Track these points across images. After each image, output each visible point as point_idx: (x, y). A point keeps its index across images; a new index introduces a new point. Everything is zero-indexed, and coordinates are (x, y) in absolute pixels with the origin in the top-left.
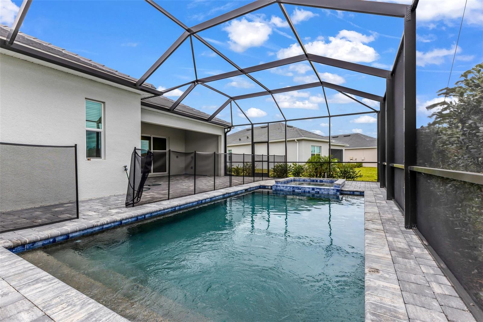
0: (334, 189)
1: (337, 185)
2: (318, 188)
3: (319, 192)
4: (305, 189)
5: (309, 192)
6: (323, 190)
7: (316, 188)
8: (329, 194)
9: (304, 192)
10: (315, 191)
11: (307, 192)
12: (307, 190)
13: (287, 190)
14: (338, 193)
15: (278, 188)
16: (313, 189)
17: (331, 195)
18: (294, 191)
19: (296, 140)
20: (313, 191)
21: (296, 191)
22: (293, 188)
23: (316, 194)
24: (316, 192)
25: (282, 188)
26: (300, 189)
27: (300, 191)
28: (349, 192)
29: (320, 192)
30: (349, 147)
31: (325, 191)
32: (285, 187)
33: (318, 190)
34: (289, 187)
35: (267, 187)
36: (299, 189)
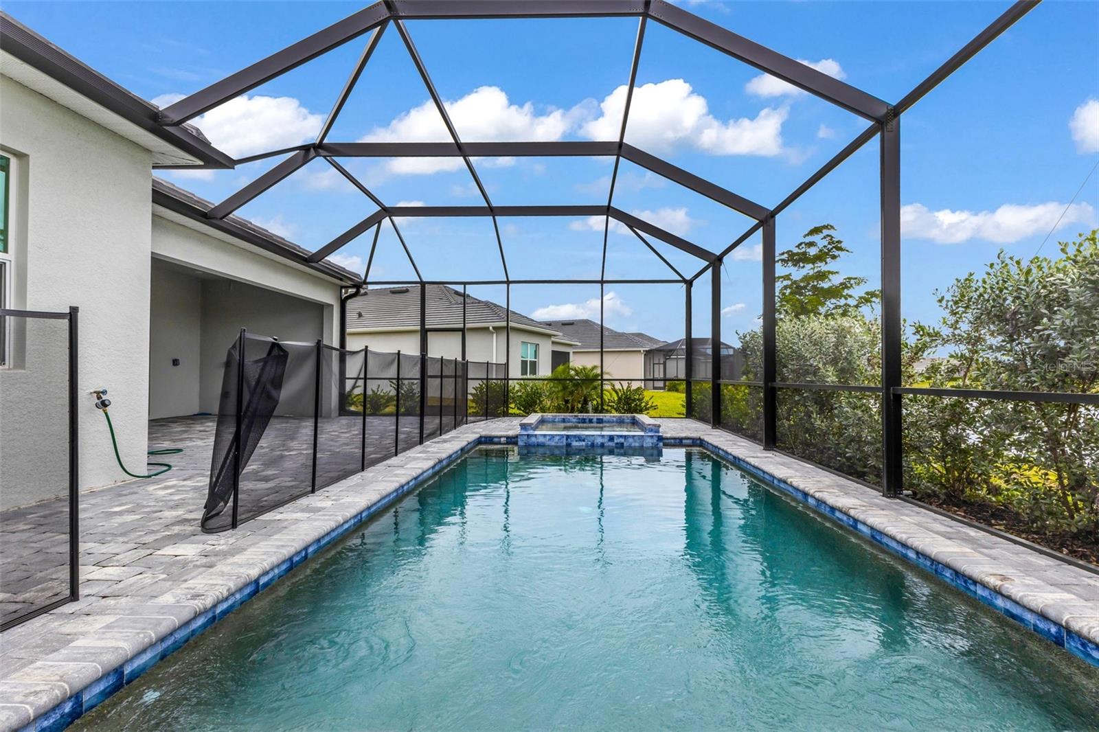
0: (652, 436)
1: (653, 428)
2: (621, 436)
3: (623, 444)
4: (593, 438)
5: (602, 445)
6: (631, 440)
7: (617, 436)
8: (643, 446)
9: (593, 445)
10: (616, 441)
11: (597, 446)
12: (599, 441)
13: (553, 444)
14: (661, 444)
15: (533, 439)
16: (611, 438)
17: (647, 448)
18: (569, 445)
19: (491, 328)
20: (611, 444)
21: (575, 444)
22: (567, 439)
23: (617, 448)
24: (617, 443)
25: (541, 440)
26: (584, 441)
27: (584, 443)
28: (672, 441)
29: (625, 444)
30: (581, 347)
31: (635, 442)
32: (548, 438)
33: (622, 440)
34: (558, 438)
35: (496, 440)
36: (580, 440)
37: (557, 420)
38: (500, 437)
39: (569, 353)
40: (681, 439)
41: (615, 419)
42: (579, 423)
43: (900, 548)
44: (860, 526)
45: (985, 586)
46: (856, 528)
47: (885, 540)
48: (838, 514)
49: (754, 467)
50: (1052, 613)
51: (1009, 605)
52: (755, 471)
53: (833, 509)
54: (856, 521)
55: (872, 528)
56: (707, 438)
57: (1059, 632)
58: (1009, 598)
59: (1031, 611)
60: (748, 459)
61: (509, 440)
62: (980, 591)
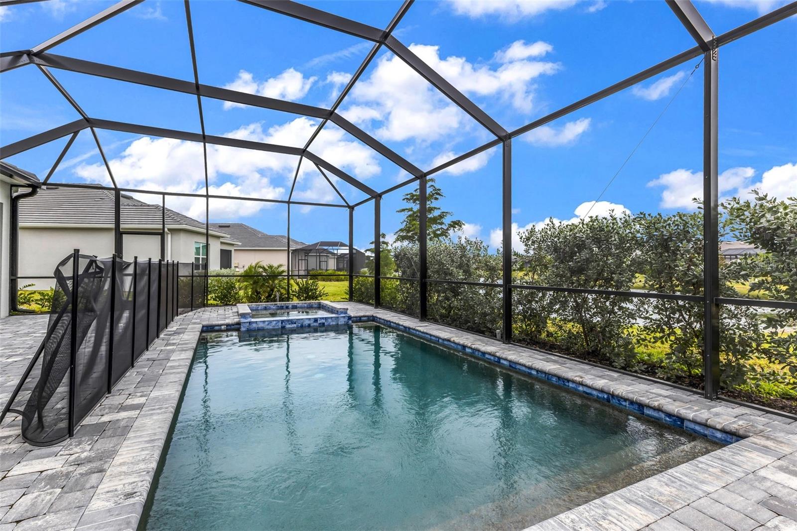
0: (344, 317)
1: (343, 311)
2: (323, 318)
3: (324, 324)
4: (302, 321)
5: (309, 326)
6: (330, 320)
7: (320, 318)
8: (338, 324)
9: (302, 326)
10: (319, 322)
11: (305, 327)
12: (307, 322)
13: (271, 327)
14: (350, 322)
15: (254, 325)
16: (316, 320)
17: (341, 325)
18: (283, 327)
20: (315, 324)
21: (288, 326)
22: (282, 323)
23: (320, 327)
24: (320, 324)
25: (261, 325)
26: (295, 323)
27: (295, 325)
28: (355, 319)
29: (326, 324)
31: (333, 321)
32: (267, 323)
33: (323, 321)
34: (275, 322)
35: (217, 328)
36: (292, 323)
37: (260, 308)
38: (221, 325)
39: (231, 251)
40: (360, 317)
41: (306, 305)
42: (278, 309)
43: (527, 370)
44: (502, 361)
45: (573, 382)
46: (499, 362)
47: (518, 367)
48: (487, 356)
49: (423, 333)
50: (606, 389)
51: (585, 389)
52: (423, 335)
53: (484, 353)
54: (499, 358)
55: (510, 361)
56: (379, 316)
57: (608, 397)
58: (586, 386)
59: (596, 389)
60: (417, 328)
61: (229, 327)
62: (571, 385)
